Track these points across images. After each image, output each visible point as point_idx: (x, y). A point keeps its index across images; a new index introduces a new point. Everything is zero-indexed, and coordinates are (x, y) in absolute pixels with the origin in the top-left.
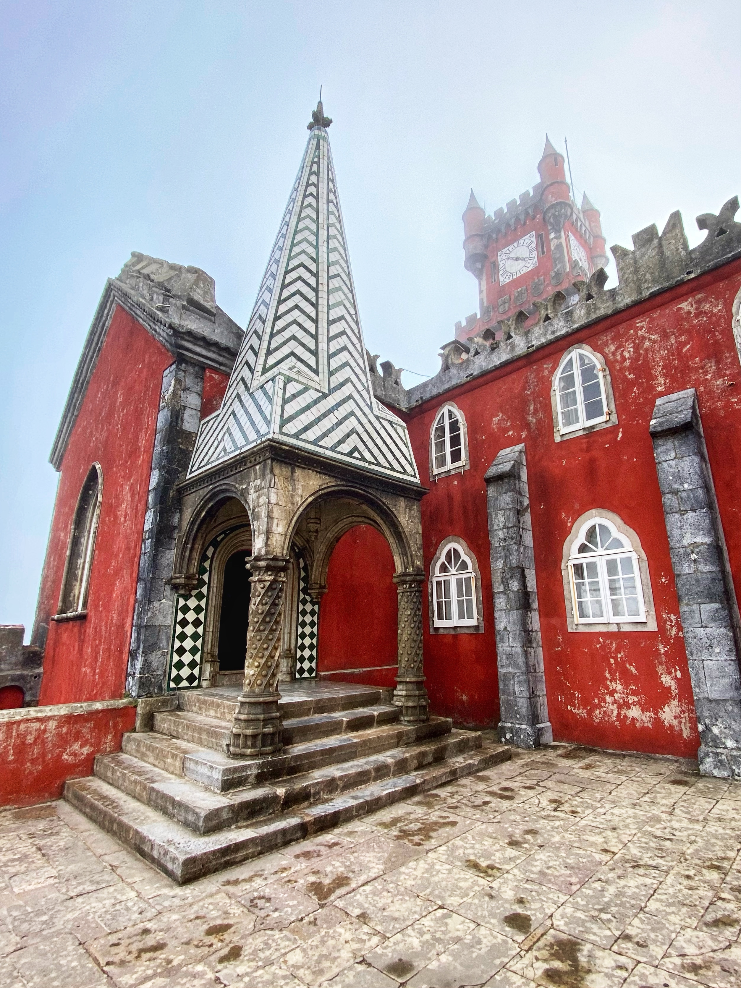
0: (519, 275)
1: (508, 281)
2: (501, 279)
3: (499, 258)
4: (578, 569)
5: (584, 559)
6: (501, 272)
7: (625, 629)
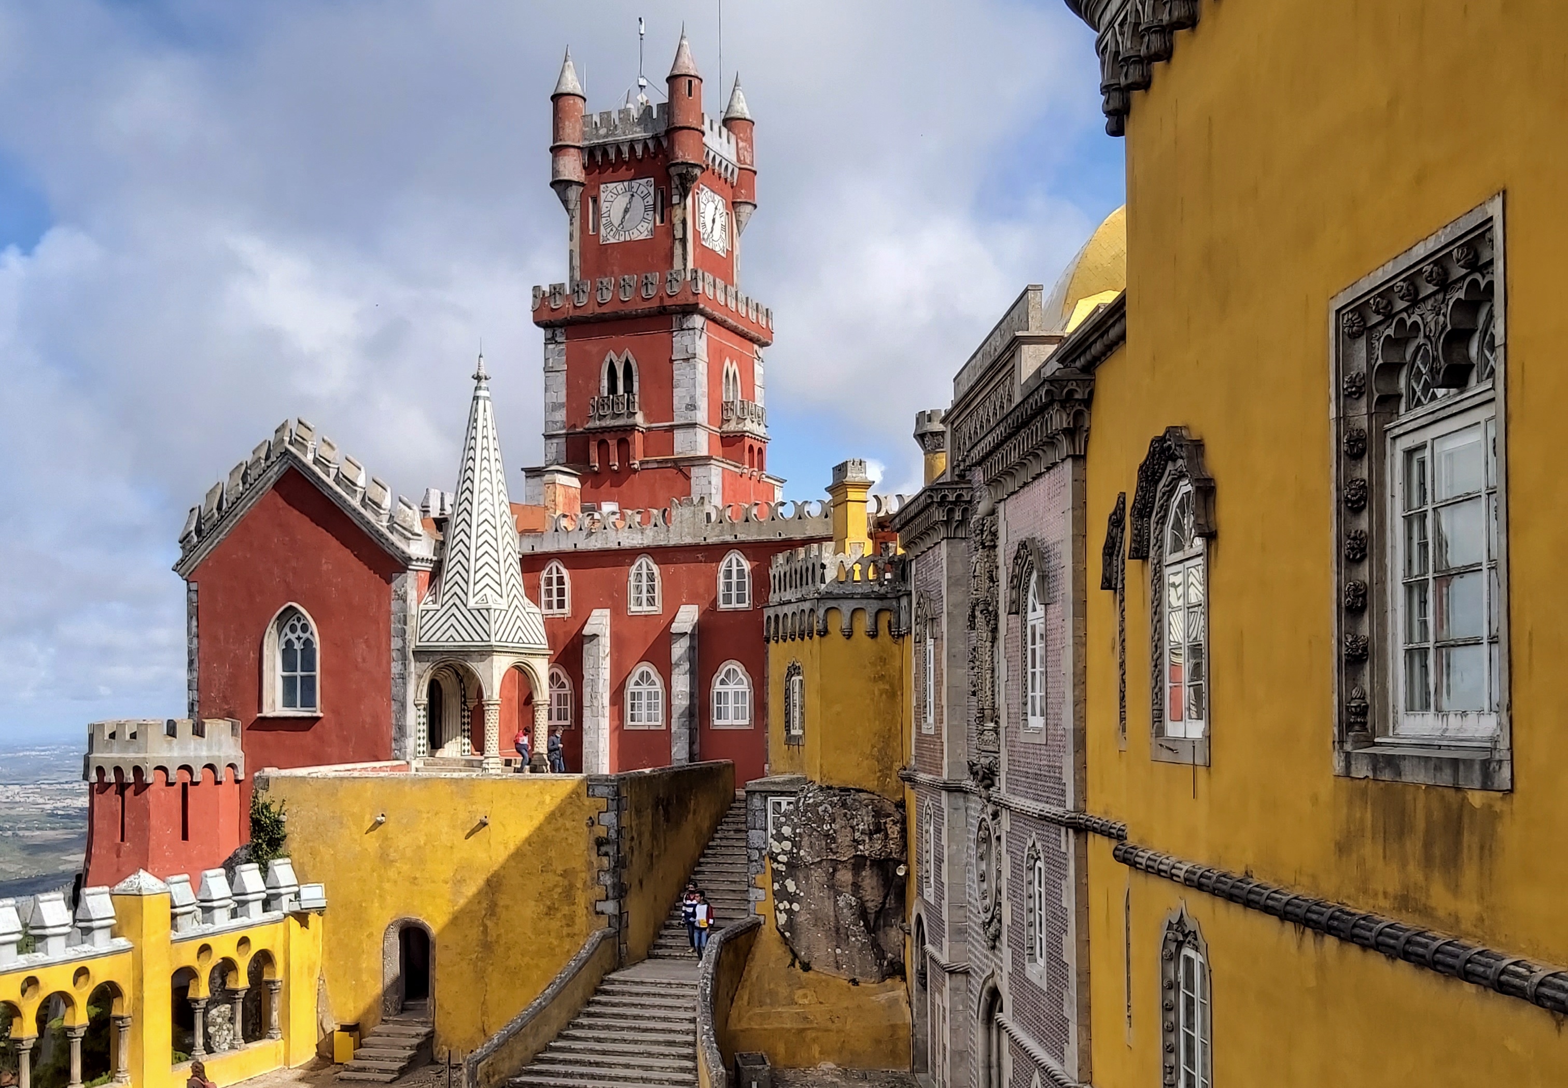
0: (628, 239)
1: (612, 241)
2: (603, 231)
3: (603, 196)
4: (633, 694)
5: (636, 689)
6: (604, 221)
7: (652, 728)
